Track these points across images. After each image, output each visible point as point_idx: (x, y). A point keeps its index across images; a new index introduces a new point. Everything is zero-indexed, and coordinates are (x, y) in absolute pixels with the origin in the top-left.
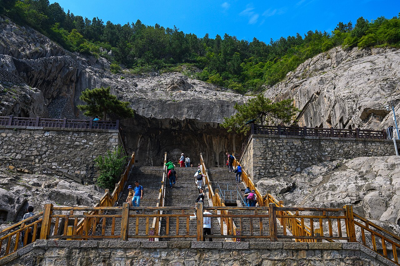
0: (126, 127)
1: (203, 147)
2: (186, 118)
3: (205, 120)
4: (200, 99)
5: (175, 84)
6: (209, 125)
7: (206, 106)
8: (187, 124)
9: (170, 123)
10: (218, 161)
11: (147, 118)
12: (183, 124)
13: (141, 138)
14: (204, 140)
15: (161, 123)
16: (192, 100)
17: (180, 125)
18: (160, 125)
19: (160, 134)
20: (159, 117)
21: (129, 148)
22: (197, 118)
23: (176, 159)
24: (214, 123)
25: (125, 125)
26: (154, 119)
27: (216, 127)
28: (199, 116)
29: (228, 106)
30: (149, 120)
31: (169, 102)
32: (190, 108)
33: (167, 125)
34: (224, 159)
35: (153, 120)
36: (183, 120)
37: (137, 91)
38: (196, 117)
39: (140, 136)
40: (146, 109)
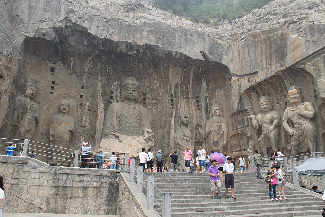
0: (74, 47)
1: (158, 77)
2: (146, 43)
3: (168, 48)
4: (161, 23)
5: (132, 5)
6: (171, 53)
7: (168, 32)
8: (146, 50)
9: (126, 47)
10: (173, 94)
11: (101, 39)
12: (141, 50)
13: (90, 61)
14: (160, 69)
15: (117, 46)
16: (152, 24)
17: (138, 50)
18: (115, 48)
19: (112, 58)
20: (115, 38)
21: (75, 71)
22: (158, 45)
23: (130, 89)
24: (177, 52)
25: (73, 44)
26: (109, 40)
27: (178, 56)
28: (160, 43)
29: (191, 35)
30: (102, 41)
31: (127, 23)
32: (151, 32)
33: (122, 49)
34: (180, 92)
35: (107, 42)
36: (142, 45)
37: (90, 7)
38: (157, 43)
39: (88, 58)
40: (101, 28)
